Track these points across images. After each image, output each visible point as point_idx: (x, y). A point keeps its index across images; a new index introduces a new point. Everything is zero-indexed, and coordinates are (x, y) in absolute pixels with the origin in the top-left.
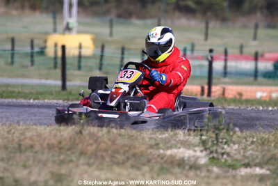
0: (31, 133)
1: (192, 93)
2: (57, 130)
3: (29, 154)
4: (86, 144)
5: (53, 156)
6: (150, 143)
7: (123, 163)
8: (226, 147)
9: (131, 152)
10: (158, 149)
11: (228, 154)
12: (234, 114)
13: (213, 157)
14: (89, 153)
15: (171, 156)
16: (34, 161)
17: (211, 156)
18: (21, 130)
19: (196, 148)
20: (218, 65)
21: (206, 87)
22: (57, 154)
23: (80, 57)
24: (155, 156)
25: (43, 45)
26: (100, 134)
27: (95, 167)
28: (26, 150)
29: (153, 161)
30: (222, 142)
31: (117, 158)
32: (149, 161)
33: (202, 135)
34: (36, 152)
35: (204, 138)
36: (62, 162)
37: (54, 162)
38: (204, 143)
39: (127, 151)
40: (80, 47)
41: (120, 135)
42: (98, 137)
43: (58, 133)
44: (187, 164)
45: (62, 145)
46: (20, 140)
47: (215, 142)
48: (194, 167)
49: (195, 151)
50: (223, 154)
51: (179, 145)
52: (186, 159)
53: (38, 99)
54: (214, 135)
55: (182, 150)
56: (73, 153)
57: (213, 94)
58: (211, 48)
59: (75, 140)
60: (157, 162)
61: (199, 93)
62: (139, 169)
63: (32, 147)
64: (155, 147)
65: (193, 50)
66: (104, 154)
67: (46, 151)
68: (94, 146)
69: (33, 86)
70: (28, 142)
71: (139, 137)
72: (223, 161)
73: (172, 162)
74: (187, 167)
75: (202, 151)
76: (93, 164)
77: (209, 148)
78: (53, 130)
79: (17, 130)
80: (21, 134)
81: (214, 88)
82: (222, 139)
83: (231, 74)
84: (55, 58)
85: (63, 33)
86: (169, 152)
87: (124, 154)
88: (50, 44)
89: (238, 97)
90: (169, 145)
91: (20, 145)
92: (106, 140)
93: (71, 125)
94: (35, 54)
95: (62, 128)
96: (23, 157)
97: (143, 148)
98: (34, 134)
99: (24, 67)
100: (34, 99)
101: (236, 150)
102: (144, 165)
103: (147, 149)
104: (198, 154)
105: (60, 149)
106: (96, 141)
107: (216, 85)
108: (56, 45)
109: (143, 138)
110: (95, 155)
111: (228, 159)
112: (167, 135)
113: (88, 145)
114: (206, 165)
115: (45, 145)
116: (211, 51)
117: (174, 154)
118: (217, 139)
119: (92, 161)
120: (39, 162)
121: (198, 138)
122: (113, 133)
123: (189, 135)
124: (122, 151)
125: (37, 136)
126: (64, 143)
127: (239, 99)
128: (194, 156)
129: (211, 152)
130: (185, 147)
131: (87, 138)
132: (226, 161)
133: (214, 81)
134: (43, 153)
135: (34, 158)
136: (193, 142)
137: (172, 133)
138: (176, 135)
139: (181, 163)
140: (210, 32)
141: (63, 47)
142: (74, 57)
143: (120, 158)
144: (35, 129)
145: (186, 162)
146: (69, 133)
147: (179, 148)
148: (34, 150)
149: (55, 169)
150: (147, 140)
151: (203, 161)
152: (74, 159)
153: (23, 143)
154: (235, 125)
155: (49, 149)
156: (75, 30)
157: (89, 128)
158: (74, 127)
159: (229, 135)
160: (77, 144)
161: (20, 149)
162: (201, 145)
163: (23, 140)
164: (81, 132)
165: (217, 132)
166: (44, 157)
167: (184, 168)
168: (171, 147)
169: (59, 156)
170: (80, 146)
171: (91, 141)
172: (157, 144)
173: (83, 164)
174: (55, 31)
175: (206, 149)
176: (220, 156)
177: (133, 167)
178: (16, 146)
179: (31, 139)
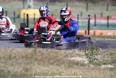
0: (14, 51)
1: (81, 33)
2: (25, 50)
3: (13, 60)
4: (37, 55)
5: (24, 61)
6: (64, 55)
7: (53, 63)
8: (96, 56)
9: (56, 59)
10: (68, 57)
11: (97, 59)
12: (99, 42)
13: (91, 61)
14: (39, 59)
15: (73, 60)
16: (16, 63)
17: (90, 60)
18: (11, 50)
19: (83, 57)
20: (92, 22)
21: (87, 31)
22: (25, 60)
23: (34, 19)
24: (67, 60)
25: (19, 14)
26: (43, 51)
27: (41, 65)
28: (13, 58)
29: (66, 63)
30: (94, 54)
31: (50, 61)
32: (64, 63)
33: (86, 51)
34: (17, 59)
35: (87, 52)
36: (28, 63)
37: (24, 63)
38: (87, 55)
39: (55, 58)
40: (34, 14)
41: (52, 52)
42: (43, 53)
43: (26, 51)
44: (80, 64)
45: (28, 56)
46: (10, 54)
47: (91, 54)
48: (83, 65)
49: (83, 58)
50: (95, 59)
51: (76, 56)
52: (79, 61)
54: (91, 51)
55: (77, 58)
56: (32, 59)
57: (90, 34)
58: (89, 14)
59: (33, 54)
60: (67, 63)
61: (84, 33)
62: (60, 66)
63: (15, 57)
64: (66, 57)
65: (81, 15)
66: (45, 60)
67: (21, 59)
68: (41, 56)
70: (14, 55)
71: (59, 53)
72: (95, 62)
73: (74, 63)
74: (80, 65)
75: (86, 58)
76: (41, 64)
77: (89, 57)
78: (24, 50)
79: (9, 50)
80: (10, 52)
81: (90, 31)
82: (94, 53)
83: (97, 25)
84: (24, 19)
85: (27, 9)
86: (72, 59)
87: (53, 59)
88: (22, 13)
89: (100, 35)
90: (72, 56)
91: (10, 57)
92: (46, 54)
93: (31, 48)
95: (27, 49)
96: (11, 61)
97: (61, 57)
98: (16, 51)
101: (100, 57)
102: (62, 64)
103: (63, 57)
104: (84, 59)
105: (27, 58)
106: (42, 54)
107: (91, 30)
108: (24, 14)
109: (61, 53)
110: (41, 60)
111: (97, 61)
112: (71, 51)
113: (38, 56)
114: (88, 64)
115: (20, 56)
116: (89, 16)
117: (74, 59)
118: (92, 53)
119: (40, 63)
120: (18, 63)
121: (84, 53)
122: (49, 51)
123: (81, 51)
124: (53, 58)
125: (17, 52)
126: (28, 55)
127: (101, 36)
128: (83, 60)
129: (90, 59)
130: (79, 57)
131: (38, 53)
132: (96, 62)
133: (90, 28)
134: (20, 60)
136: (82, 54)
137: (73, 51)
138: (75, 51)
139: (77, 63)
140: (88, 8)
141: (27, 15)
142: (32, 19)
143: (52, 61)
144: (16, 49)
145: (80, 63)
146: (30, 51)
147: (76, 57)
148: (16, 59)
149: (25, 66)
150: (63, 54)
151: (86, 62)
152: (33, 62)
153: (11, 55)
154: (100, 47)
155: (22, 58)
156: (32, 7)
157: (39, 49)
158: (32, 48)
159: (97, 51)
160: (34, 56)
161: (10, 58)
162: (85, 55)
163: (11, 54)
164: (35, 51)
165: (92, 50)
166: (20, 62)
167: (78, 66)
168: (73, 57)
169: (26, 61)
170: (35, 57)
171: (40, 55)
172: (67, 55)
173: (37, 64)
174: (24, 8)
175: (87, 57)
176: (94, 60)
177: (57, 65)
178: (8, 57)
179: (15, 54)
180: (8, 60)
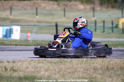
0: (112, 62)
3: (111, 71)
5: (123, 72)
16: (114, 74)
18: (108, 61)
25: (117, 23)
28: (110, 70)
34: (115, 71)
37: (123, 75)
46: (107, 65)
53: (115, 47)
63: (113, 68)
67: (119, 70)
69: (113, 42)
70: (111, 66)
78: (122, 61)
79: (106, 61)
80: (108, 63)
84: (123, 29)
88: (120, 23)
91: (108, 68)
94: (114, 28)
96: (109, 73)
98: (114, 62)
99: (109, 33)
100: (114, 47)
108: (123, 23)
115: (119, 67)
120: (117, 75)
125: (116, 63)
135: (114, 73)
144: (114, 60)
148: (114, 70)
153: (109, 66)
155: (121, 69)
161: (108, 69)
163: (109, 65)
166: (119, 73)
178: (106, 68)
179: (113, 65)
180: (105, 71)
